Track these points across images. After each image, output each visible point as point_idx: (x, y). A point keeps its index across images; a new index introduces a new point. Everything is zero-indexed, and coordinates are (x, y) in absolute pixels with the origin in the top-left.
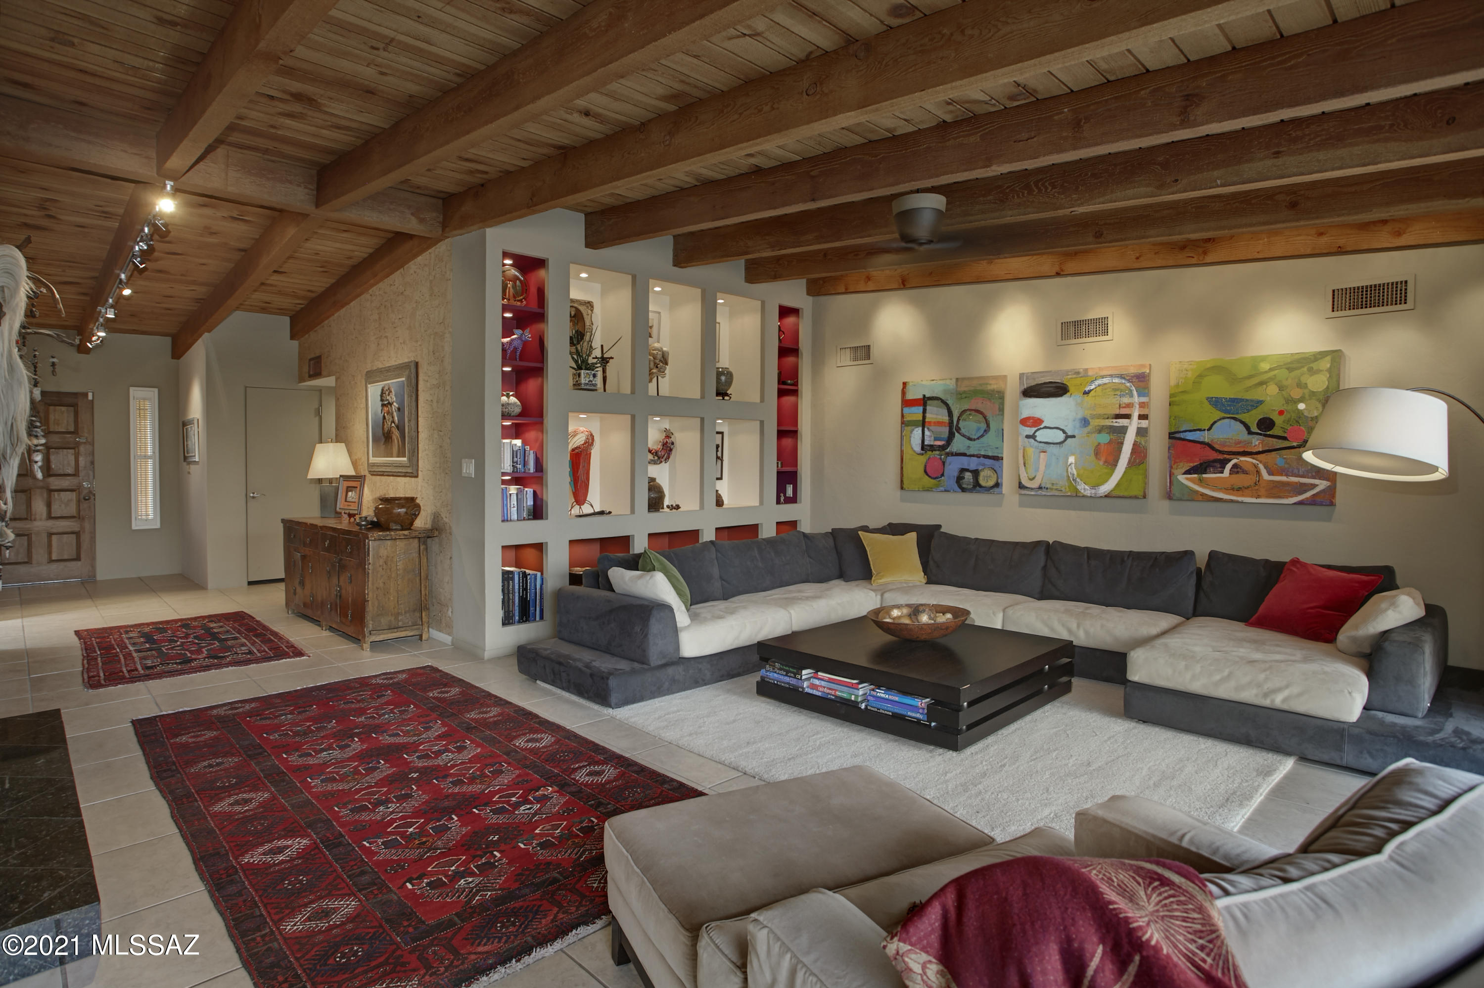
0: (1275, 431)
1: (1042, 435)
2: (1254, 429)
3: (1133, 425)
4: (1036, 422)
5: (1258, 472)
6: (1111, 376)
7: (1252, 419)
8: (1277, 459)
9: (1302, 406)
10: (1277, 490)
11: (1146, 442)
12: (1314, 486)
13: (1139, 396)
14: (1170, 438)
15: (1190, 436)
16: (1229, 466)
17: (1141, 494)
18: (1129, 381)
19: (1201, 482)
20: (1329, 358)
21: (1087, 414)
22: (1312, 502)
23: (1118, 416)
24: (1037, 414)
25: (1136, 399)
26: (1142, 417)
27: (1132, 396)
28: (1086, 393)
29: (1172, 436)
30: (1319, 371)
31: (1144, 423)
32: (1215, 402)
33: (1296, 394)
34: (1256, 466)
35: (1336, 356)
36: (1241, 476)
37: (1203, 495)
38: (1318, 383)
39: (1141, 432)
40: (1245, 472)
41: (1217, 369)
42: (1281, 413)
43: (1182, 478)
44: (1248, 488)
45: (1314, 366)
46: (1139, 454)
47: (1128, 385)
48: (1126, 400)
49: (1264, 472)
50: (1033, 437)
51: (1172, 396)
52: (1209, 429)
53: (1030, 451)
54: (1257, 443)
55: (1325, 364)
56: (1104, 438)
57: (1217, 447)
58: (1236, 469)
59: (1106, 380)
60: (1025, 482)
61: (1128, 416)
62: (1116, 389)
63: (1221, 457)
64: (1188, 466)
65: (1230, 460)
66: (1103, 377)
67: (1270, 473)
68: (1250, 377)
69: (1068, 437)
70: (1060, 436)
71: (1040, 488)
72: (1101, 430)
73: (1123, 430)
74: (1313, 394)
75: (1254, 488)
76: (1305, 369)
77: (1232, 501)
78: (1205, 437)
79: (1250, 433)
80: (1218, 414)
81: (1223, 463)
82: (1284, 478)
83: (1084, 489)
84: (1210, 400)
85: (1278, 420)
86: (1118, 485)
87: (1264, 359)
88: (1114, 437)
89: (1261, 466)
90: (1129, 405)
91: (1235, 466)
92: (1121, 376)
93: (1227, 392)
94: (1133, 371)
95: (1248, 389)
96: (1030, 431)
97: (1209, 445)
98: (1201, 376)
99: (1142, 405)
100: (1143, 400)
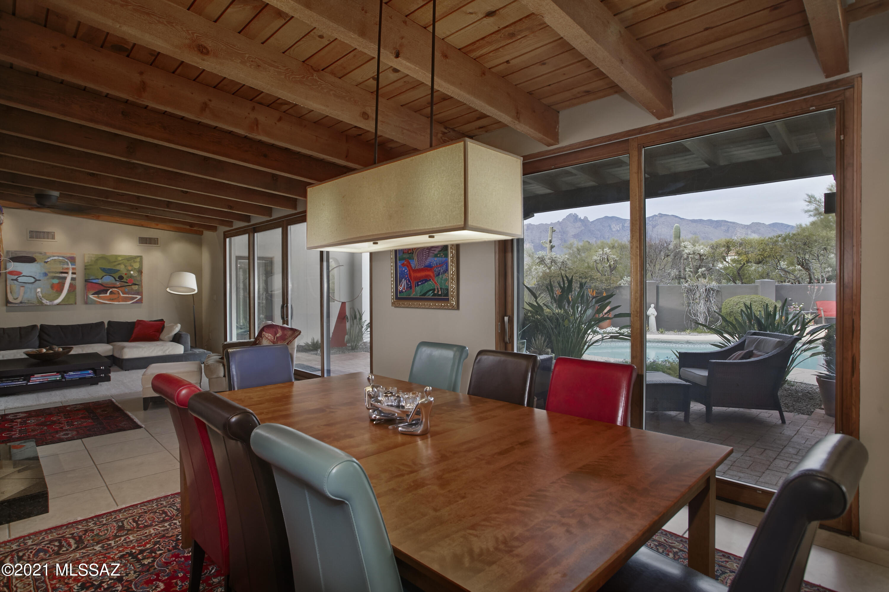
0: (124, 280)
1: (21, 279)
2: (118, 279)
3: (69, 277)
4: (18, 273)
5: (119, 293)
6: (58, 256)
7: (117, 276)
8: (127, 289)
9: (132, 272)
10: (126, 299)
11: (75, 283)
12: (137, 297)
13: (72, 265)
14: (85, 281)
15: (94, 281)
16: (109, 292)
17: (74, 303)
18: (67, 259)
19: (98, 297)
20: (139, 258)
21: (47, 271)
22: (136, 302)
23: (62, 272)
24: (19, 269)
25: (70, 266)
26: (73, 273)
27: (68, 265)
28: (46, 262)
29: (86, 281)
30: (136, 262)
31: (74, 276)
32: (104, 270)
33: (130, 268)
34: (118, 292)
35: (141, 257)
36: (113, 295)
37: (100, 302)
38: (136, 266)
39: (73, 279)
40: (114, 294)
41: (104, 258)
42: (126, 274)
43: (91, 296)
44: (115, 299)
45: (135, 260)
46: (72, 287)
47: (66, 260)
48: (66, 266)
49: (121, 293)
50: (16, 280)
51: (85, 266)
52: (101, 279)
53: (14, 286)
54: (118, 284)
55: (138, 260)
56: (56, 281)
57: (104, 285)
58: (111, 293)
59: (55, 258)
60: (12, 300)
61: (67, 273)
62: (60, 262)
63: (106, 289)
64: (93, 292)
65: (109, 290)
66: (54, 256)
67: (123, 294)
68: (115, 262)
69: (36, 280)
70: (33, 280)
71: (20, 303)
72: (54, 278)
73: (65, 278)
74: (135, 269)
75: (118, 299)
76: (132, 261)
77: (110, 304)
78: (100, 281)
79: (116, 280)
80: (104, 274)
81: (107, 290)
82: (127, 295)
83: (46, 302)
84: (101, 268)
85: (125, 277)
86: (63, 300)
87: (119, 256)
88: (61, 281)
89: (120, 292)
90: (68, 269)
91: (111, 292)
92: (63, 257)
93: (108, 267)
94: (68, 255)
95: (115, 266)
96: (15, 277)
97: (101, 285)
98: (97, 260)
99: (73, 269)
100: (73, 267)
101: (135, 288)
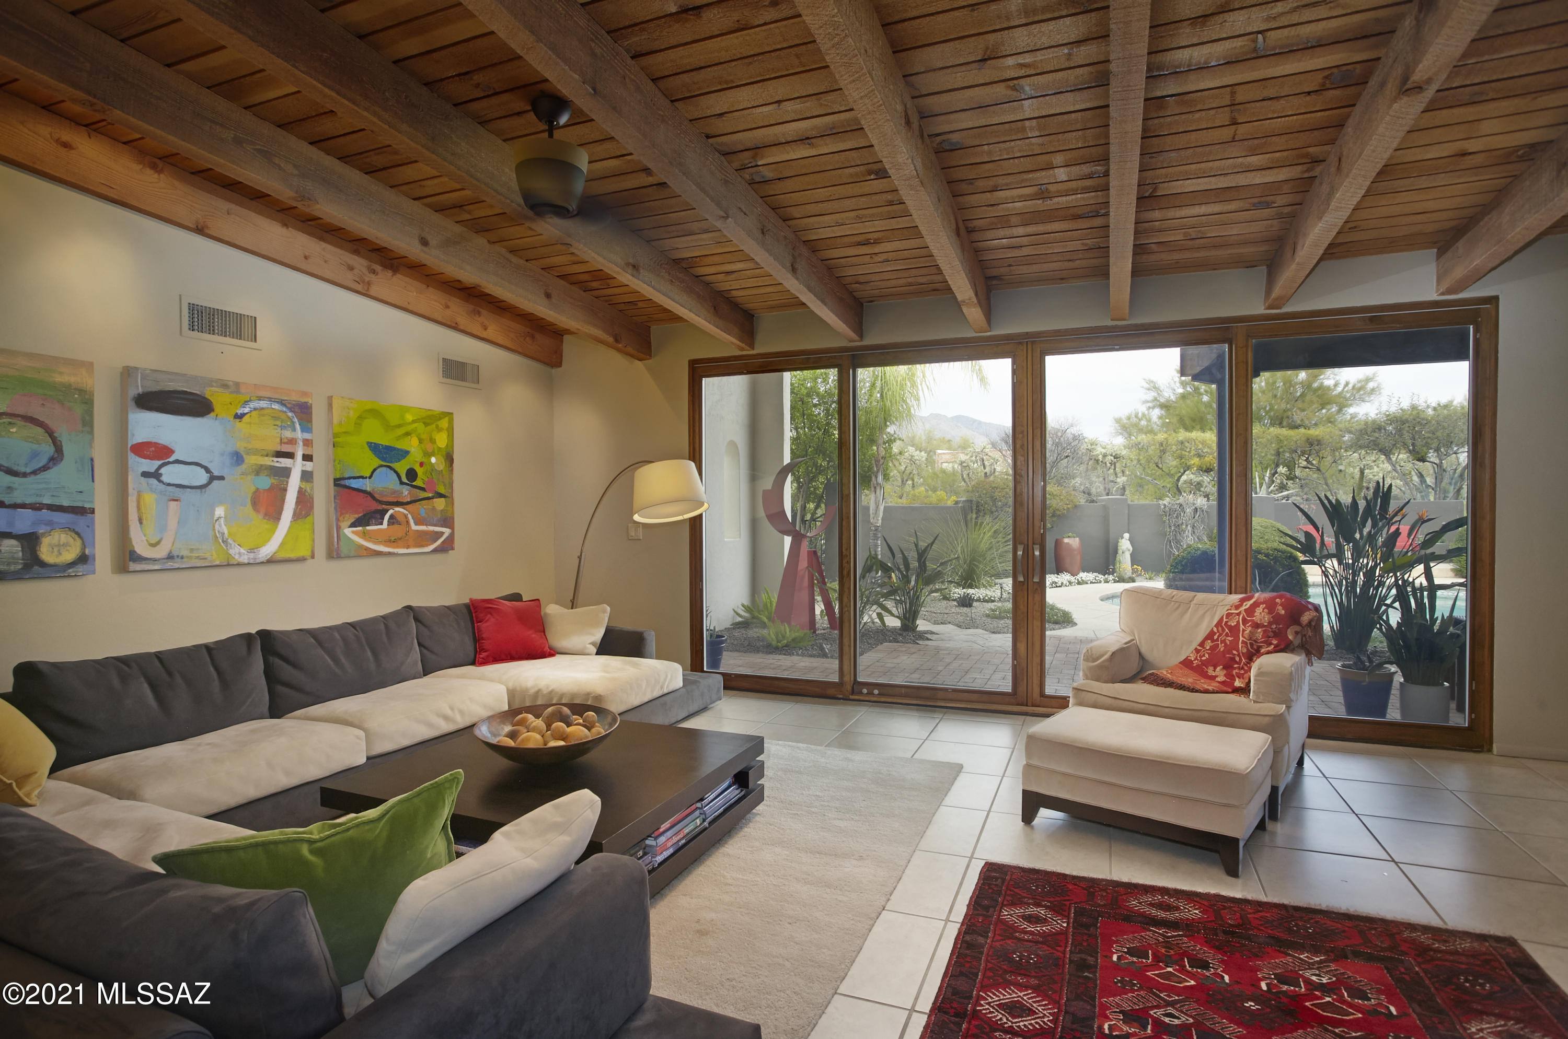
0: (418, 483)
1: (170, 474)
2: (405, 480)
3: (297, 467)
4: (161, 452)
5: (408, 522)
6: (270, 399)
7: (402, 467)
8: (422, 509)
9: (433, 460)
10: (420, 539)
11: (312, 488)
12: (443, 533)
13: (302, 431)
14: (335, 485)
15: (353, 484)
16: (387, 517)
17: (307, 553)
18: (291, 410)
19: (364, 535)
20: (447, 419)
21: (240, 446)
22: (442, 548)
23: (280, 454)
24: (164, 439)
25: (299, 435)
26: (306, 458)
27: (294, 430)
28: (239, 417)
29: (338, 482)
30: (442, 430)
31: (309, 466)
32: (375, 448)
33: (429, 448)
34: (406, 516)
35: (450, 416)
36: (396, 526)
37: (367, 549)
38: (442, 441)
39: (306, 476)
40: (399, 523)
41: (374, 413)
42: (421, 464)
43: (348, 532)
44: (401, 539)
45: (440, 424)
46: (304, 504)
47: (290, 414)
48: (288, 434)
49: (412, 522)
50: (156, 475)
51: (335, 436)
52: (370, 477)
53: (149, 499)
54: (406, 493)
55: (445, 424)
56: (264, 483)
57: (377, 496)
58: (392, 521)
59: (263, 404)
60: (141, 548)
61: (290, 455)
62: (275, 419)
63: (380, 507)
64: (352, 518)
65: (387, 511)
66: (260, 399)
67: (416, 523)
68: (399, 426)
69: (213, 478)
70: (203, 478)
71: (170, 557)
72: (258, 470)
73: (286, 472)
74: (440, 450)
75: (406, 539)
76: (434, 426)
77: (390, 554)
78: (367, 485)
79: (402, 483)
80: (377, 462)
81: (383, 514)
82: (424, 528)
83: (239, 553)
84: (370, 444)
85: (419, 472)
86: (282, 544)
87: (407, 409)
88: (276, 481)
89: (410, 516)
90: (292, 441)
91: (392, 517)
92: (282, 402)
93: (384, 439)
94: (294, 398)
95: (398, 438)
96: (151, 465)
97: (370, 494)
98: (360, 417)
99: (307, 443)
100: (307, 436)
101: (440, 503)
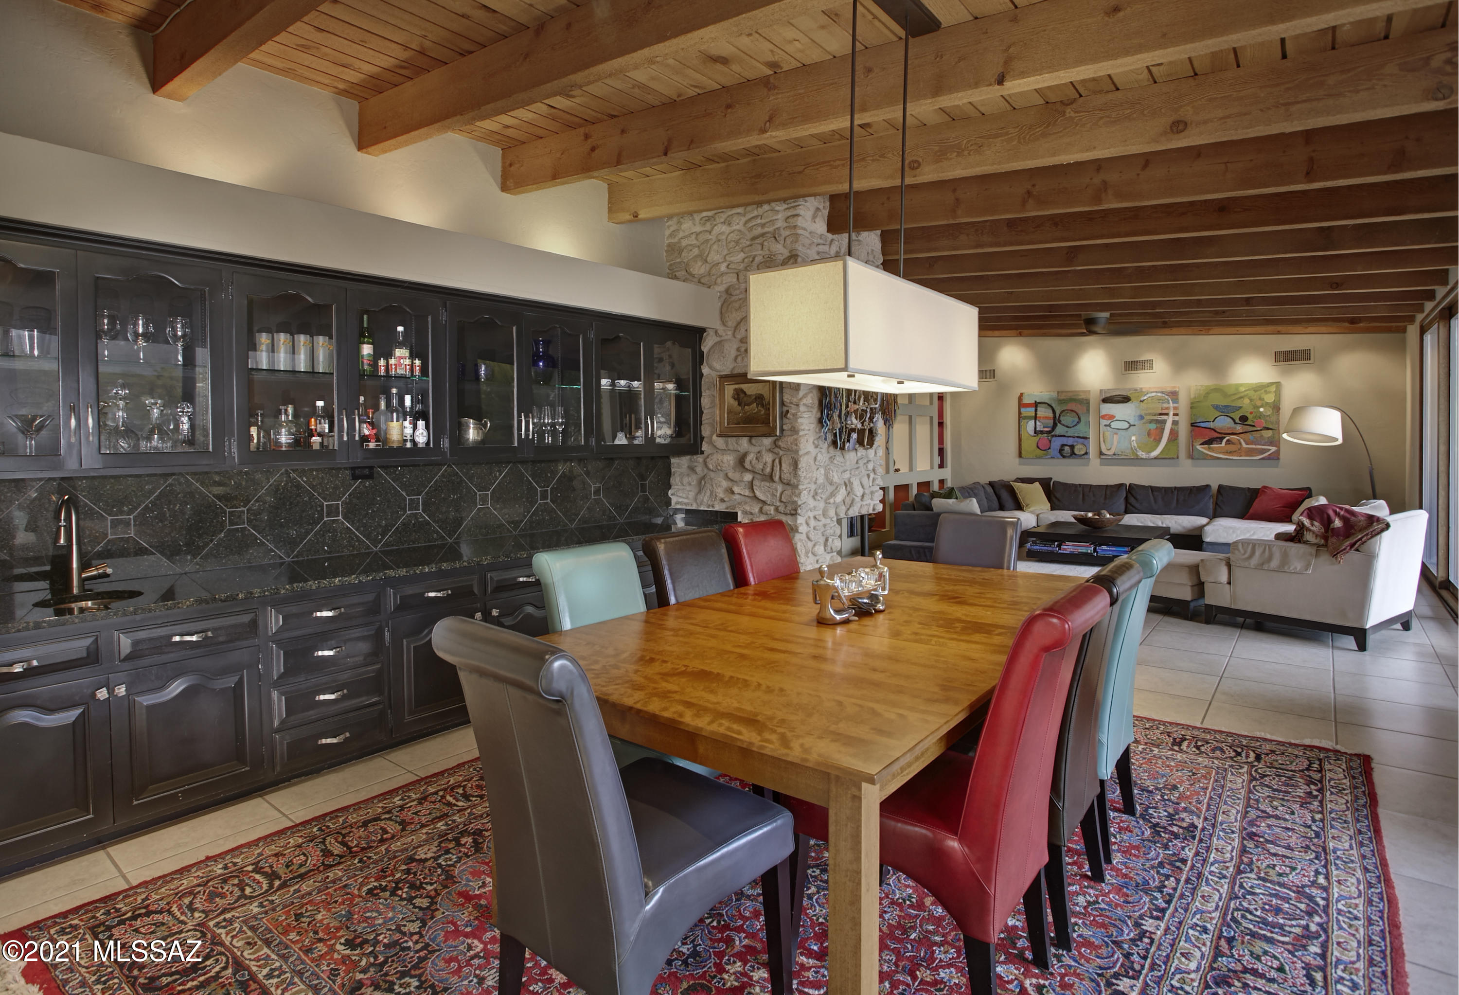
0: (1248, 422)
1: (1114, 425)
2: (1238, 421)
3: (1170, 420)
4: (1111, 417)
5: (1240, 443)
6: (1156, 392)
7: (1237, 416)
8: (1250, 436)
9: (1262, 410)
10: (1250, 452)
11: (1177, 428)
12: (1269, 450)
13: (1173, 403)
15: (1202, 425)
16: (1225, 440)
17: (1175, 456)
18: (1167, 395)
19: (1209, 449)
20: (1274, 385)
21: (1143, 413)
22: (1269, 458)
23: (1161, 414)
24: (1112, 413)
25: (1171, 405)
26: (1176, 415)
27: (1169, 403)
28: (1142, 401)
29: (1192, 425)
30: (1270, 392)
31: (1176, 418)
32: (1216, 407)
33: (1259, 403)
34: (1239, 440)
35: (1278, 385)
36: (1231, 445)
37: (1211, 455)
38: (1270, 398)
39: (1175, 423)
40: (1233, 444)
41: (1217, 390)
42: (1251, 413)
43: (1199, 447)
44: (1235, 451)
45: (1268, 389)
46: (1174, 434)
47: (1166, 397)
48: (1165, 405)
49: (1243, 443)
50: (1109, 425)
51: (1192, 403)
52: (1213, 421)
53: (1108, 434)
54: (1239, 428)
55: (1273, 389)
56: (1153, 426)
57: (1218, 430)
58: (1229, 442)
59: (1153, 394)
60: (1104, 451)
61: (1167, 414)
62: (1159, 399)
63: (1220, 435)
64: (1202, 440)
65: (1225, 437)
66: (1151, 392)
67: (1247, 444)
68: (1235, 394)
69: (1131, 426)
70: (1126, 425)
71: (1114, 454)
72: (1151, 422)
73: (1164, 422)
74: (1267, 403)
75: (1239, 452)
76: (1263, 391)
77: (1226, 459)
78: (1211, 425)
79: (1236, 423)
80: (1218, 413)
81: (1222, 439)
82: (1254, 446)
83: (1142, 454)
84: (1213, 406)
85: (1250, 417)
86: (1162, 452)
87: (1241, 385)
88: (1158, 425)
89: (1242, 441)
90: (1167, 408)
91: (1228, 440)
92: (1162, 392)
93: (1222, 402)
94: (1169, 389)
95: (1233, 401)
96: (1107, 422)
97: (1213, 430)
98: (1208, 393)
99: (1175, 408)
100: (1175, 405)
101: (1268, 434)
